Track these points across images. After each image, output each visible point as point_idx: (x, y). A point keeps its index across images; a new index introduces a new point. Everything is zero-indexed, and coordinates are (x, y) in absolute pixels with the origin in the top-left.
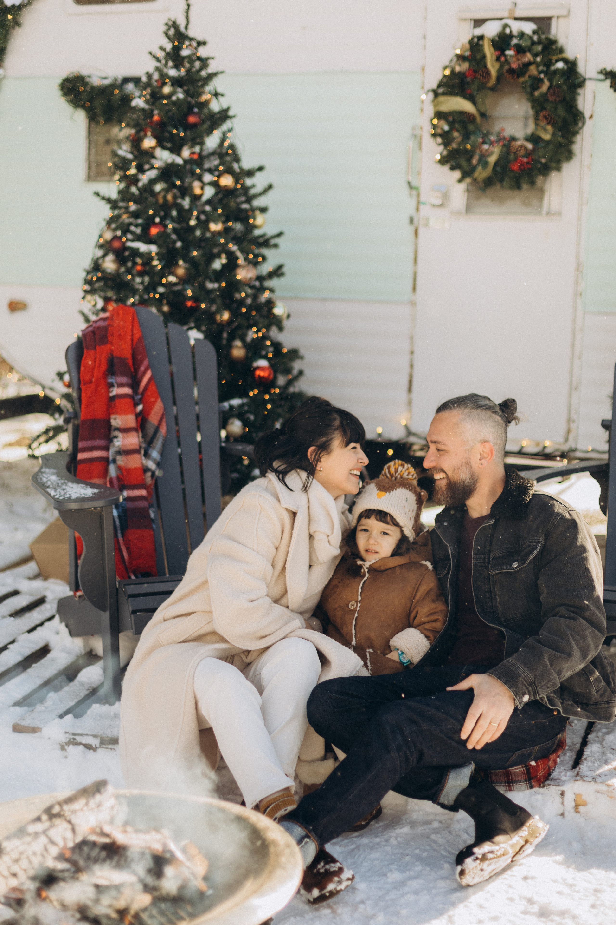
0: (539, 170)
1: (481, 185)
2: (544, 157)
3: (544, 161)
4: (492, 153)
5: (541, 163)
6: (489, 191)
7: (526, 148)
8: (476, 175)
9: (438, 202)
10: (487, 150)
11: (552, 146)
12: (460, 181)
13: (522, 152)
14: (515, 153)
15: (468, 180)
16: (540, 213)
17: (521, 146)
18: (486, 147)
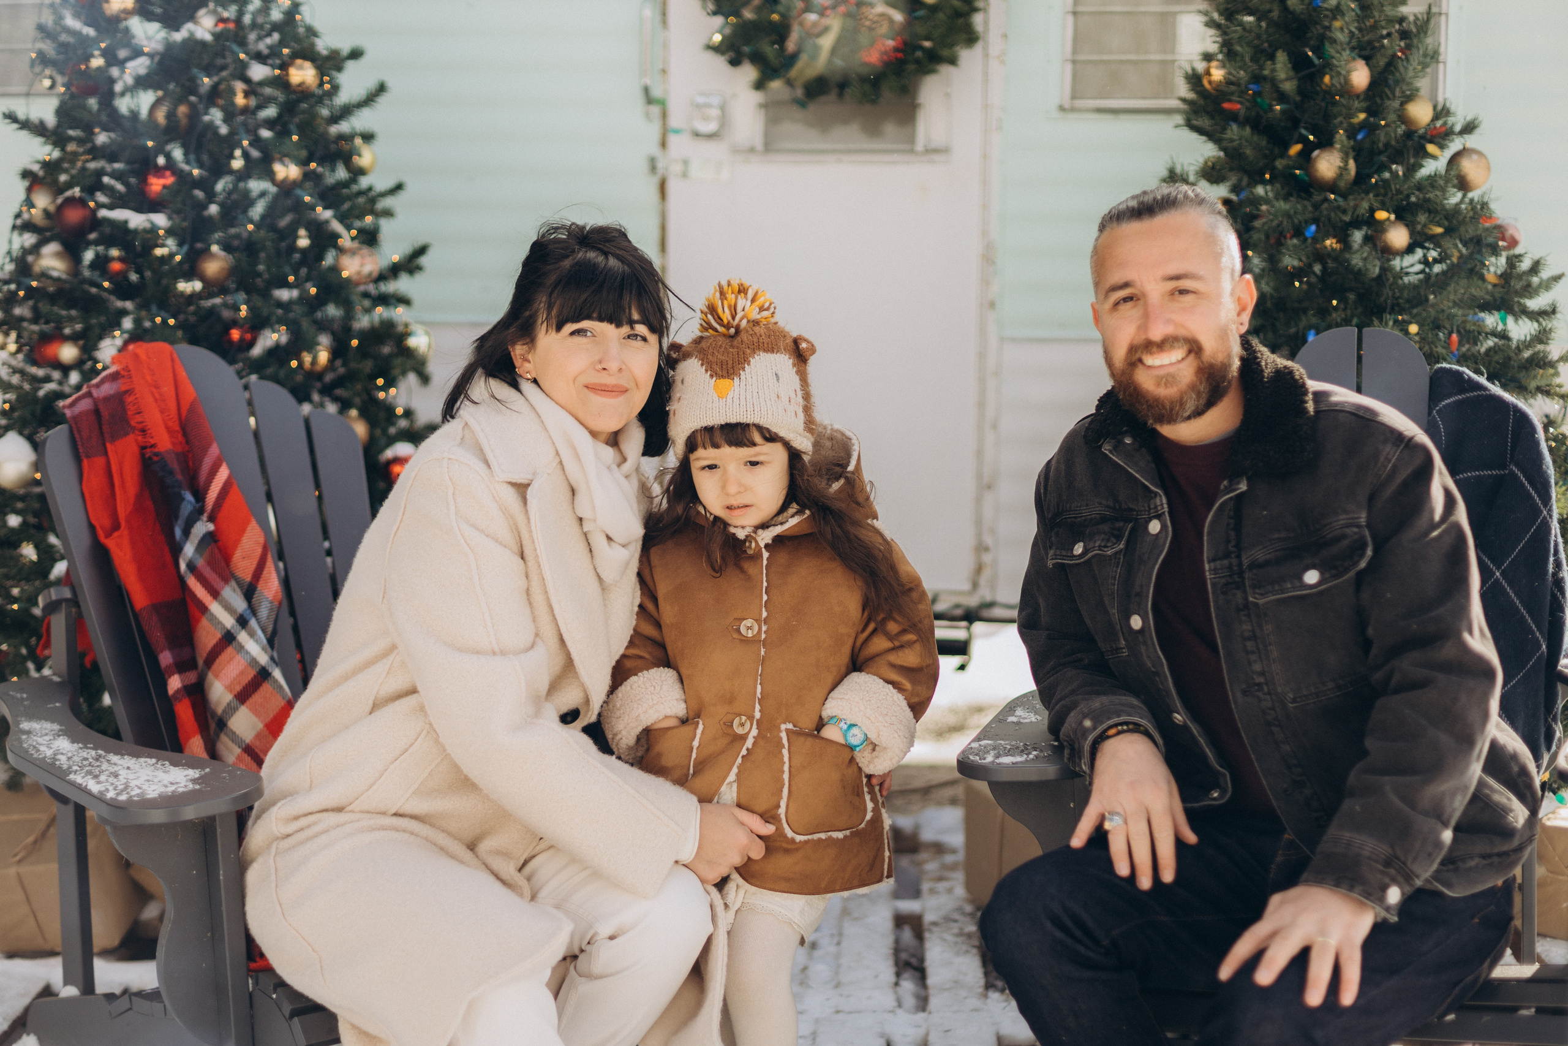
0: (918, 62)
1: (799, 92)
2: (927, 39)
3: (927, 44)
4: (826, 29)
5: (922, 48)
6: (812, 107)
7: (891, 21)
8: (793, 73)
9: (711, 127)
10: (815, 24)
11: (941, 16)
12: (759, 85)
13: (884, 29)
14: (871, 29)
15: (776, 85)
16: (912, 151)
17: (882, 15)
18: (812, 17)
